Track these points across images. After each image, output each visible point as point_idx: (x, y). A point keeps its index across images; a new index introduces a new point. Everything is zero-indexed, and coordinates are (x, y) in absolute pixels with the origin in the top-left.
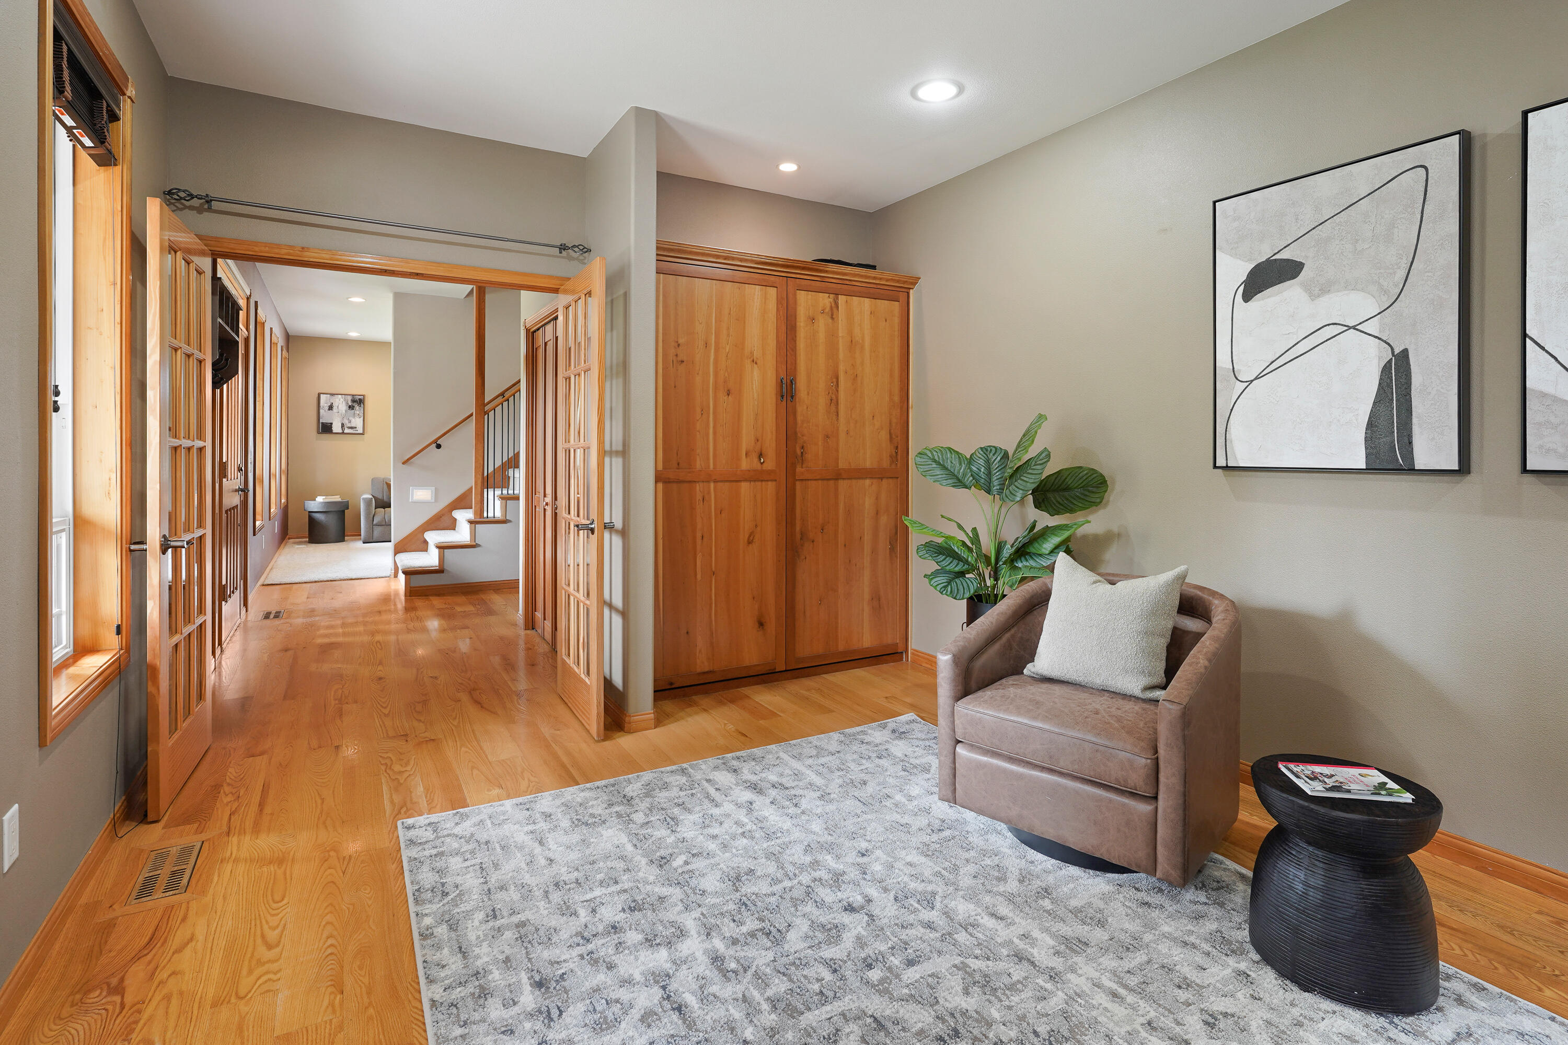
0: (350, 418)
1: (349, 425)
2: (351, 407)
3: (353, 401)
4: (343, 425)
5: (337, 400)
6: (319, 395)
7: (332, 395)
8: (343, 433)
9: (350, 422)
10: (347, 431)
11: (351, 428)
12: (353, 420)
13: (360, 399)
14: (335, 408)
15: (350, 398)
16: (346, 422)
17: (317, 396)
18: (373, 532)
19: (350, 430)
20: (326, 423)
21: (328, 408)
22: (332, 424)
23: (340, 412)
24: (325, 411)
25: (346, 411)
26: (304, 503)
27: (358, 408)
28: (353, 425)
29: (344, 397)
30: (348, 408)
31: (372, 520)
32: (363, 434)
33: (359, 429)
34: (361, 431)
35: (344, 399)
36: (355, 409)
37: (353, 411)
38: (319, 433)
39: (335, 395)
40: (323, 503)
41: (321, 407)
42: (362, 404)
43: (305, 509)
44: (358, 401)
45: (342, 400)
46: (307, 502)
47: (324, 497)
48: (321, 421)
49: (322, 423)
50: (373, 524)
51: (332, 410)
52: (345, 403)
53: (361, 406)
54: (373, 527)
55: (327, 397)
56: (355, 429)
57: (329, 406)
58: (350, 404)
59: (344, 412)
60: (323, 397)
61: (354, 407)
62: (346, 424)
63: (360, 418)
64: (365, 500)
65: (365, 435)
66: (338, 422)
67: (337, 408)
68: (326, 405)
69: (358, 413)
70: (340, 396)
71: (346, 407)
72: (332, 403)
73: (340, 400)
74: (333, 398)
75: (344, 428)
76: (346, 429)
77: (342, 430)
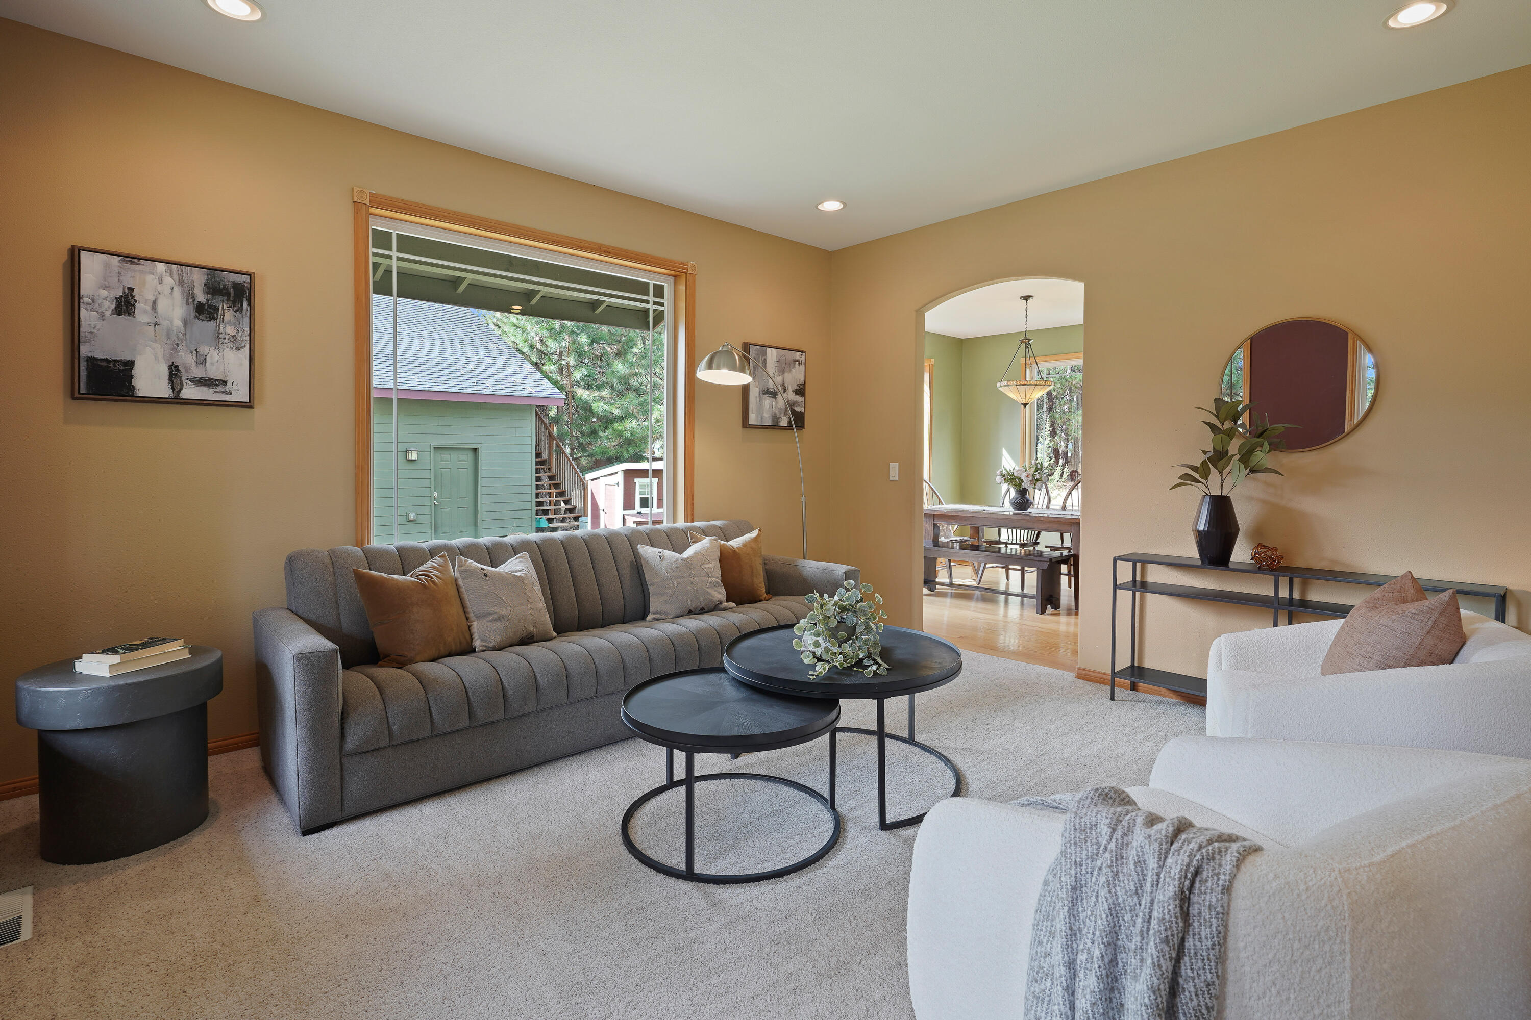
0: (204, 349)
1: (198, 372)
2: (205, 312)
3: (214, 288)
4: (174, 373)
5: (151, 279)
6: (74, 256)
7: (131, 259)
8: (176, 400)
9: (202, 361)
10: (189, 392)
11: (208, 383)
12: (213, 356)
13: (237, 287)
14: (141, 307)
15: (198, 278)
16: (186, 359)
17: (64, 257)
18: (342, 779)
19: (203, 389)
20: (107, 360)
21: (113, 307)
22: (130, 364)
23: (165, 324)
24: (102, 316)
25: (185, 323)
26: (17, 690)
27: (229, 315)
28: (213, 372)
29: (175, 272)
30: (193, 314)
31: (336, 732)
32: (251, 407)
33: (235, 387)
34: (241, 395)
35: (176, 277)
36: (220, 317)
37: (212, 324)
38: (76, 395)
39: (142, 262)
40: (115, 688)
41: (86, 300)
42: (245, 303)
43: (19, 721)
44: (232, 291)
45: (168, 281)
46: (27, 686)
47: (115, 659)
48: (85, 351)
49: (91, 360)
50: (341, 747)
51: (129, 314)
52: (183, 292)
53: (241, 310)
54: (345, 760)
55: (107, 266)
56: (220, 388)
57: (119, 300)
58: (201, 298)
59: (178, 323)
60: (91, 266)
61: (217, 309)
62: (187, 369)
63: (238, 349)
64: (301, 658)
65: (257, 411)
66: (156, 358)
67: (149, 308)
68: (104, 293)
69: (230, 330)
70: (161, 267)
71: (185, 307)
72: (131, 290)
73: (161, 281)
74: (135, 271)
75: (182, 384)
76: (187, 384)
77: (173, 389)
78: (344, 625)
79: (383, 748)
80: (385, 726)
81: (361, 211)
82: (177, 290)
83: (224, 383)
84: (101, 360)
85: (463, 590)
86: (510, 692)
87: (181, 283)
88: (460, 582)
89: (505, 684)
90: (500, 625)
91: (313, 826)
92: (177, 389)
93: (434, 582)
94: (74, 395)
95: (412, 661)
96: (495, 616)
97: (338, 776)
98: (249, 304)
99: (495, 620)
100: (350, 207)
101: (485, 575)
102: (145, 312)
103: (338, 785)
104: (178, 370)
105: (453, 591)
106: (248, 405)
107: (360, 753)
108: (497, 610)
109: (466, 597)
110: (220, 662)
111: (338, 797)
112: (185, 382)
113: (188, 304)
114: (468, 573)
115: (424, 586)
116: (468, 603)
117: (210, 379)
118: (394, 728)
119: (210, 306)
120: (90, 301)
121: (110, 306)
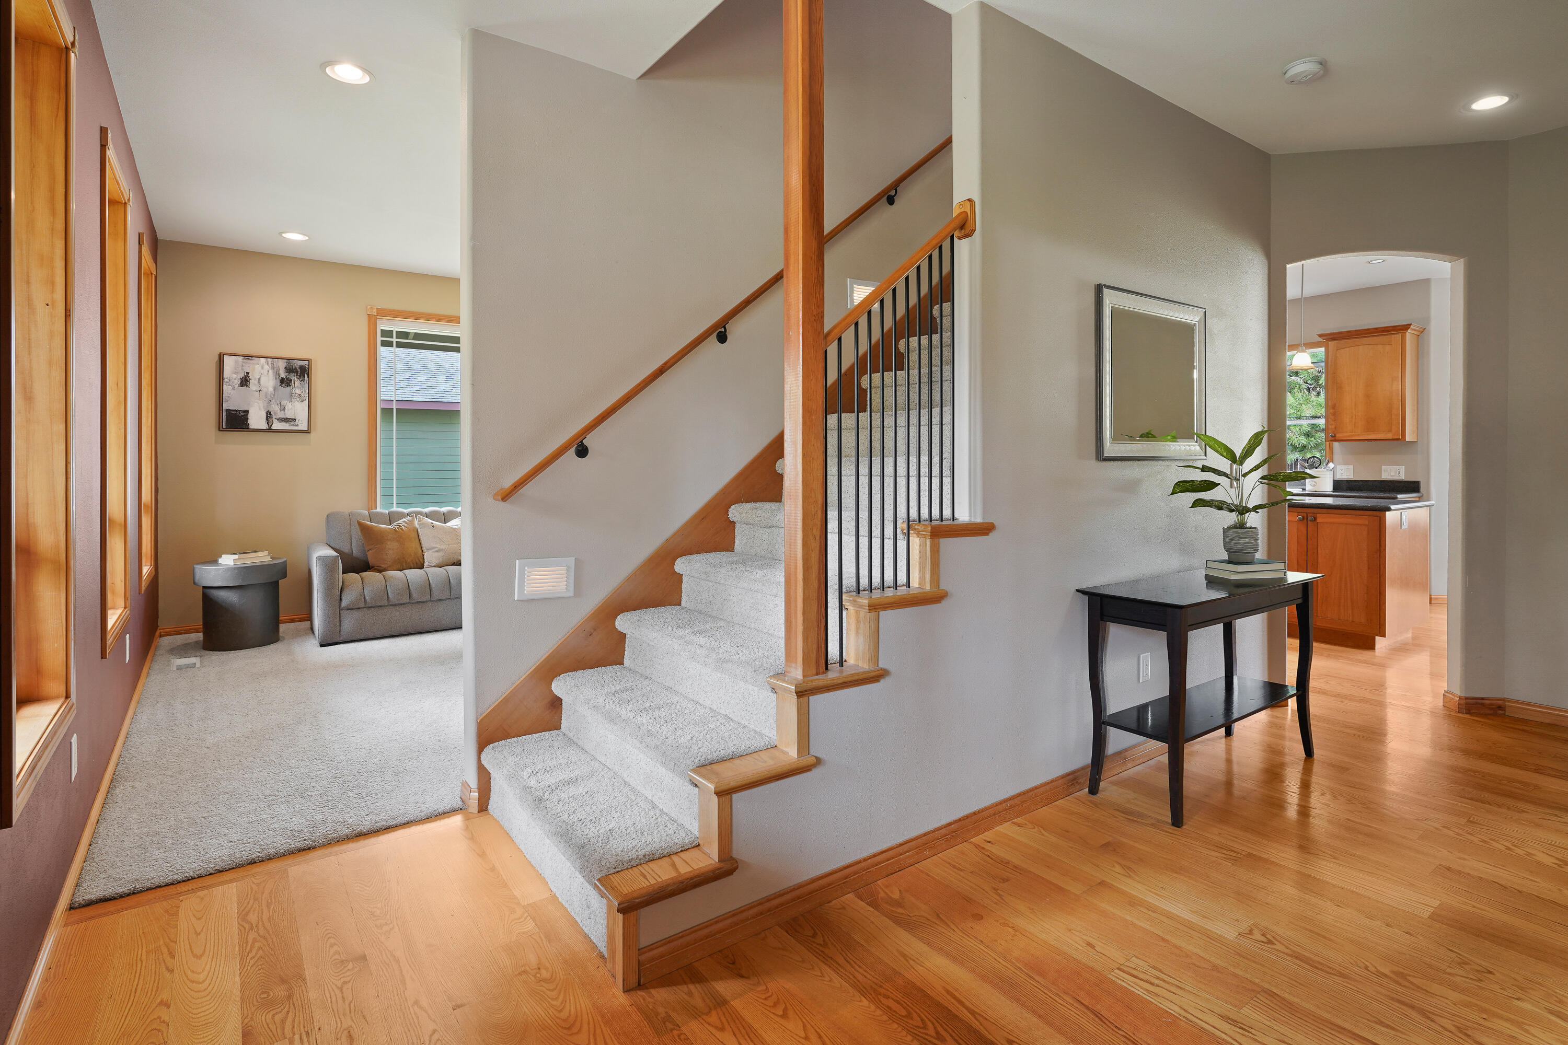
0: (284, 402)
1: (281, 415)
2: (285, 382)
3: (289, 370)
4: (269, 415)
5: (258, 367)
6: (221, 357)
7: (248, 357)
8: (270, 430)
9: (283, 409)
10: (277, 425)
11: (286, 420)
12: (289, 406)
13: (302, 368)
14: (253, 383)
15: (282, 365)
16: (275, 408)
17: (217, 358)
18: (340, 621)
19: (284, 424)
20: (236, 411)
21: (239, 383)
22: (247, 412)
23: (264, 390)
24: (234, 388)
25: (275, 389)
26: (194, 569)
27: (297, 383)
28: (289, 415)
29: (270, 362)
30: (279, 384)
31: (338, 598)
32: (309, 433)
33: (300, 422)
34: (304, 427)
35: (270, 365)
36: (292, 384)
37: (289, 388)
38: (221, 429)
39: (253, 358)
40: (235, 568)
41: (226, 380)
42: (306, 376)
43: (194, 583)
44: (299, 370)
45: (266, 367)
46: (198, 568)
47: (236, 557)
48: (225, 406)
49: (228, 411)
50: (340, 605)
51: (247, 386)
52: (274, 372)
53: (303, 380)
54: (341, 612)
55: (236, 362)
56: (292, 423)
57: (242, 379)
58: (283, 375)
59: (271, 389)
60: (229, 362)
61: (291, 380)
62: (276, 414)
63: (302, 401)
64: (319, 558)
65: (312, 434)
66: (260, 409)
67: (256, 382)
68: (235, 376)
69: (298, 391)
70: (263, 360)
71: (275, 381)
72: (248, 373)
73: (262, 368)
74: (250, 363)
75: (273, 421)
76: (275, 422)
77: (268, 424)
78: (354, 552)
79: (361, 608)
80: (362, 597)
81: (372, 321)
82: (271, 372)
83: (295, 420)
84: (233, 410)
85: (420, 534)
86: (433, 586)
87: (273, 368)
88: (419, 531)
89: (431, 581)
90: (441, 554)
91: (326, 643)
92: (270, 424)
93: (402, 529)
94: (220, 429)
95: (385, 570)
96: (436, 549)
97: (338, 619)
98: (308, 377)
99: (437, 551)
100: (366, 317)
101: (433, 526)
102: (255, 384)
103: (338, 624)
104: (271, 414)
105: (414, 535)
106: (307, 432)
107: (349, 608)
108: (437, 546)
109: (421, 538)
110: (286, 561)
111: (338, 630)
112: (274, 420)
113: (276, 379)
114: (423, 525)
115: (396, 531)
116: (422, 542)
117: (287, 418)
118: (367, 598)
119: (287, 379)
120: (228, 380)
121: (238, 382)
